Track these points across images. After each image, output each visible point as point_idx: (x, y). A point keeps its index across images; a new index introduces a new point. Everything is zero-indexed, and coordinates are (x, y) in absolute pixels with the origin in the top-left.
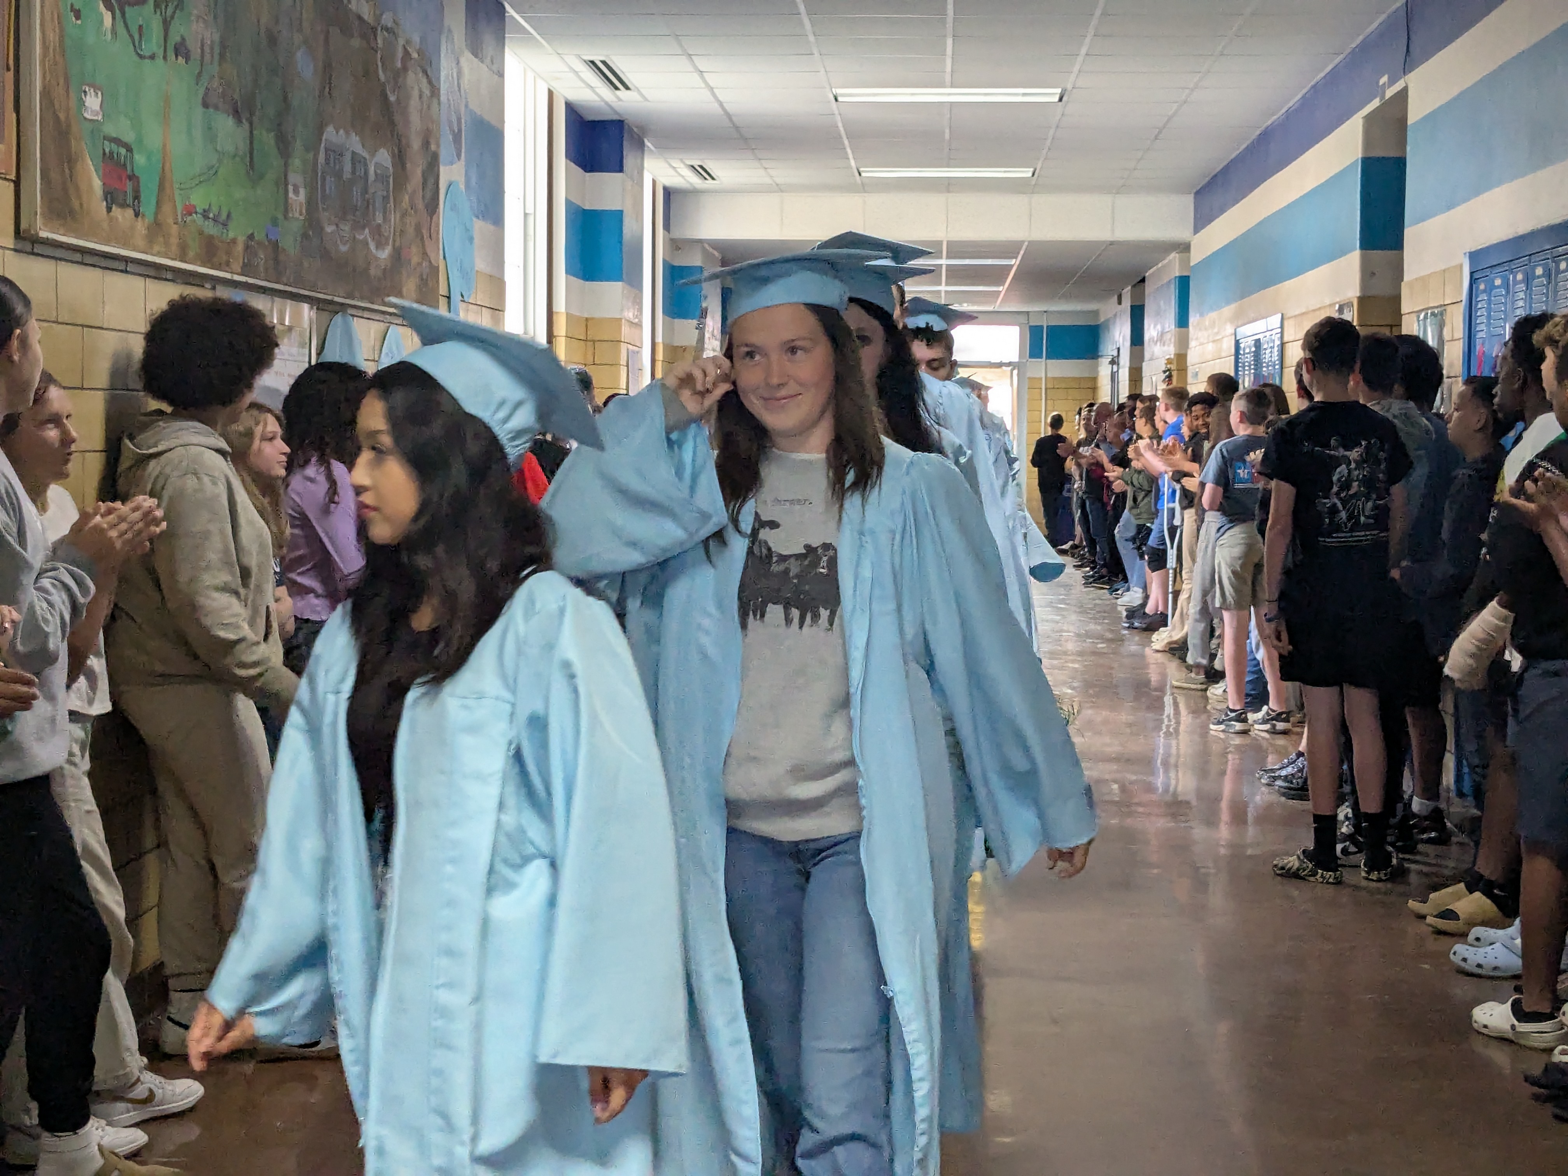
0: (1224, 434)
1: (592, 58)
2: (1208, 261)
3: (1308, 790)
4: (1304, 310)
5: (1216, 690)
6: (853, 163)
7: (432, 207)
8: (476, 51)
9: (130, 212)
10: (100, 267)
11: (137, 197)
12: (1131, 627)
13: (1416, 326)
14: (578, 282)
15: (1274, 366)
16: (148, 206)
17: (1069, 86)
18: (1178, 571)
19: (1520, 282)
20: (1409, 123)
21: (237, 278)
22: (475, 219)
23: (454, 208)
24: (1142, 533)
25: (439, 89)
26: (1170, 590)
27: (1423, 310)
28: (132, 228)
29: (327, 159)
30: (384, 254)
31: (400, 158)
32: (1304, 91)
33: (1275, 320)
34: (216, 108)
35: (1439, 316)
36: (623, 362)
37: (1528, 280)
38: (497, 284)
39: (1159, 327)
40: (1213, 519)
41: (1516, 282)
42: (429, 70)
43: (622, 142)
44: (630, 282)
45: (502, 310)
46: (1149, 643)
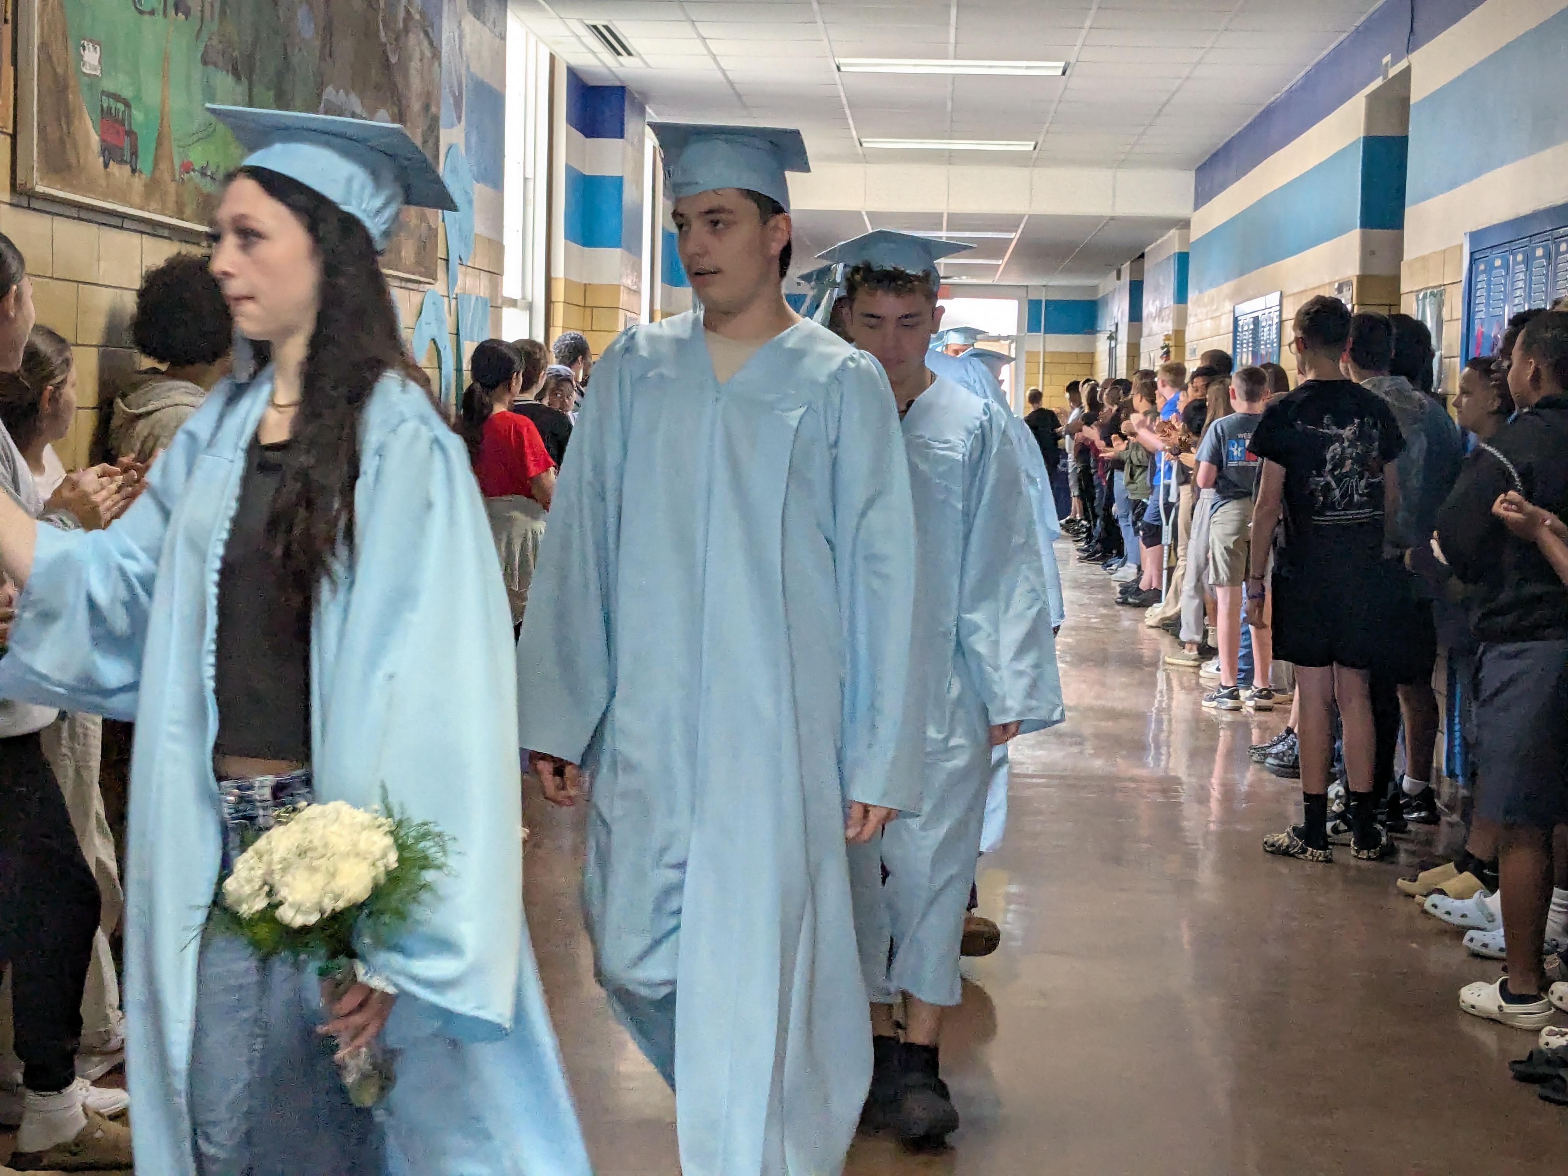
0: (1222, 411)
1: (594, 23)
2: (1208, 238)
3: (1298, 768)
4: (1302, 288)
5: (1209, 668)
6: (854, 133)
8: (478, 13)
9: (127, 169)
10: (96, 223)
11: (134, 153)
12: (1124, 603)
13: (1414, 306)
14: (576, 247)
15: (1272, 344)
16: (145, 162)
17: (1072, 60)
18: (1174, 547)
19: (1519, 264)
20: (1412, 102)
22: (474, 183)
23: (454, 171)
24: (1138, 508)
25: (440, 51)
26: (1165, 565)
27: (1422, 290)
28: (129, 184)
32: (1308, 68)
33: (1274, 298)
34: (216, 65)
35: (1438, 295)
37: (1527, 262)
38: (496, 248)
39: (1158, 303)
40: (1208, 495)
41: (1516, 263)
42: (430, 31)
43: (622, 110)
44: (629, 249)
45: (501, 274)
46: (1142, 619)
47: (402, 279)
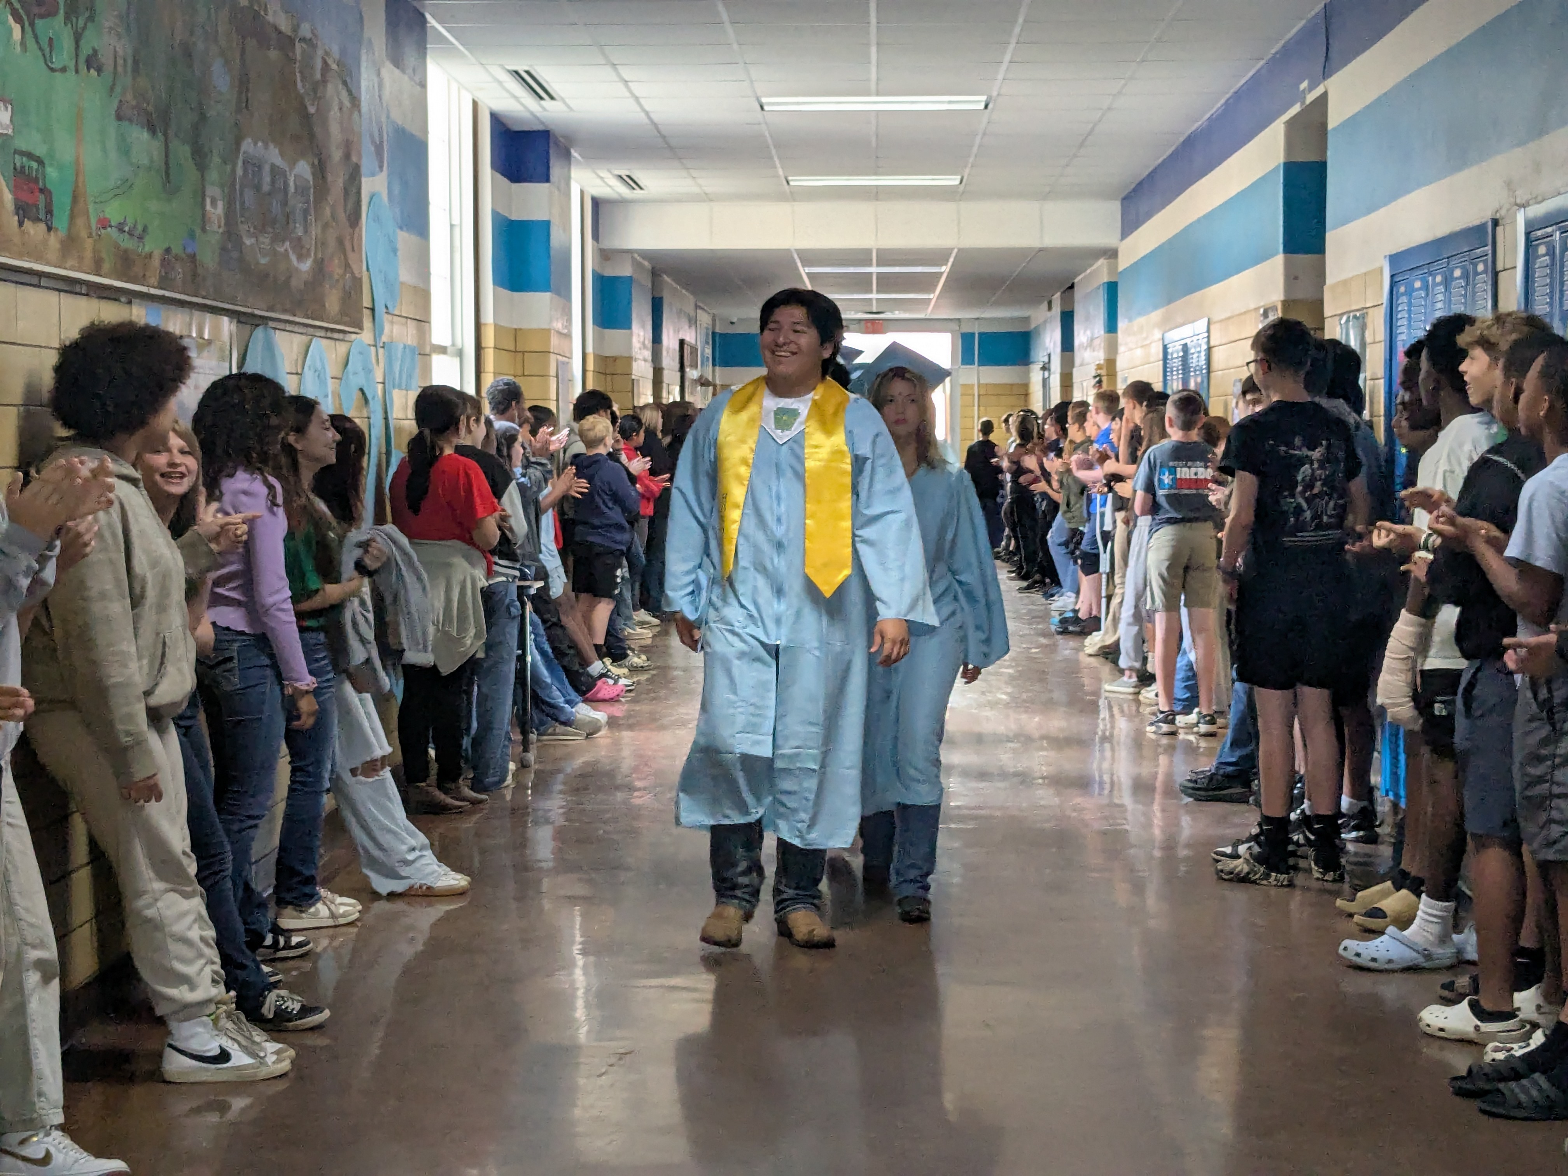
1: (515, 68)
2: (1135, 267)
4: (1228, 314)
5: (1148, 693)
6: (781, 172)
7: (354, 219)
8: (397, 62)
9: (42, 227)
10: (12, 282)
11: (49, 212)
12: (1064, 632)
13: (1338, 329)
14: (505, 293)
15: (1201, 370)
16: (61, 221)
17: (994, 94)
18: (1111, 575)
19: (1439, 284)
20: (1330, 126)
21: (153, 291)
22: (398, 231)
23: (377, 219)
24: (1075, 536)
25: (360, 101)
26: (1104, 594)
27: (1342, 314)
28: (45, 242)
29: (245, 170)
30: (306, 266)
31: (320, 169)
32: (1228, 96)
33: (1202, 325)
34: (130, 120)
35: (1361, 320)
36: (553, 372)
37: (1447, 282)
38: (423, 295)
39: (1089, 333)
41: (1435, 285)
42: (348, 80)
43: (548, 153)
44: (558, 293)
45: (428, 322)
46: (1081, 648)
47: (327, 329)
